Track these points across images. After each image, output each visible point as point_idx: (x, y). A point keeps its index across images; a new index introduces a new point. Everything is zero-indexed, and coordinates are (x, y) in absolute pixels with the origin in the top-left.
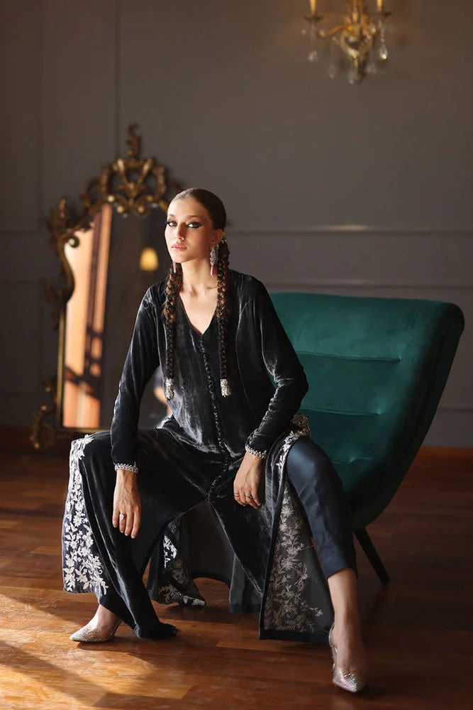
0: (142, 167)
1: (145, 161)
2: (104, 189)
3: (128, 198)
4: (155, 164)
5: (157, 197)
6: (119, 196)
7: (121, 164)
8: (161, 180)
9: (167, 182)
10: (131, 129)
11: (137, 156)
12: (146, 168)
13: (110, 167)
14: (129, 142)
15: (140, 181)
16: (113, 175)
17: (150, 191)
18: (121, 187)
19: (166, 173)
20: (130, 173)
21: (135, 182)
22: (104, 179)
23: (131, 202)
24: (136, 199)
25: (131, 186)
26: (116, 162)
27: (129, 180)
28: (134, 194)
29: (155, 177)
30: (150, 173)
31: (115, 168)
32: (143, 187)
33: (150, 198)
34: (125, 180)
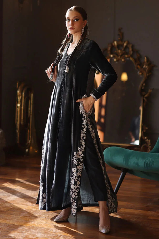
0: (124, 44)
1: (125, 42)
2: (109, 52)
3: (118, 56)
4: (128, 43)
5: (129, 55)
6: (115, 55)
7: (115, 43)
8: (131, 49)
9: (133, 50)
10: (120, 30)
11: (122, 40)
12: (125, 44)
13: (112, 44)
14: (119, 35)
15: (123, 49)
16: (113, 47)
17: (127, 53)
18: (115, 52)
19: (133, 47)
20: (119, 46)
21: (121, 50)
22: (109, 48)
23: (119, 57)
24: (121, 56)
25: (119, 51)
26: (114, 42)
27: (119, 49)
28: (120, 54)
29: (129, 48)
30: (126, 46)
31: (113, 44)
32: (124, 52)
33: (126, 56)
34: (117, 49)
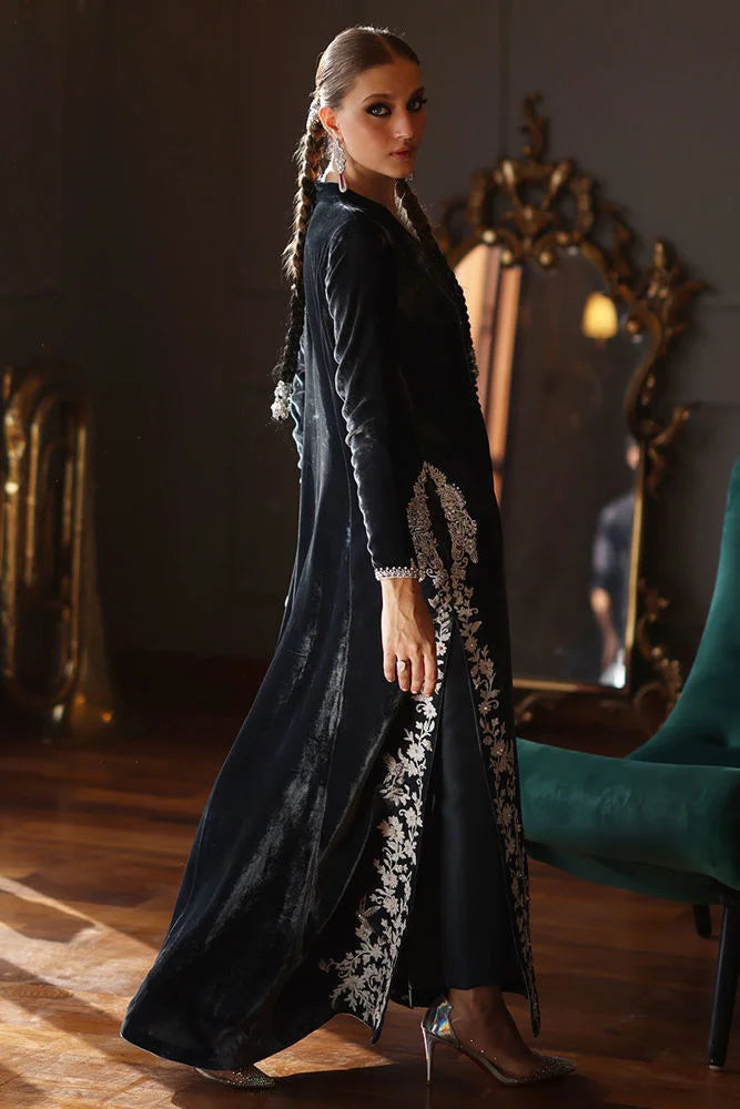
0: (548, 178)
1: (555, 166)
2: (475, 219)
3: (521, 237)
4: (573, 173)
5: (577, 235)
6: (504, 232)
7: (508, 170)
8: (584, 204)
9: (595, 208)
10: (531, 105)
11: (540, 155)
12: (557, 179)
13: (489, 177)
14: (525, 130)
15: (545, 203)
16: (494, 191)
17: (565, 225)
18: (509, 215)
19: (595, 190)
20: (525, 188)
21: (536, 207)
22: (477, 200)
23: (527, 243)
24: (537, 237)
25: (528, 214)
26: (499, 167)
27: (524, 201)
28: (533, 229)
29: (575, 200)
30: (564, 189)
31: (499, 178)
32: (550, 216)
33: (562, 238)
34: (515, 200)
